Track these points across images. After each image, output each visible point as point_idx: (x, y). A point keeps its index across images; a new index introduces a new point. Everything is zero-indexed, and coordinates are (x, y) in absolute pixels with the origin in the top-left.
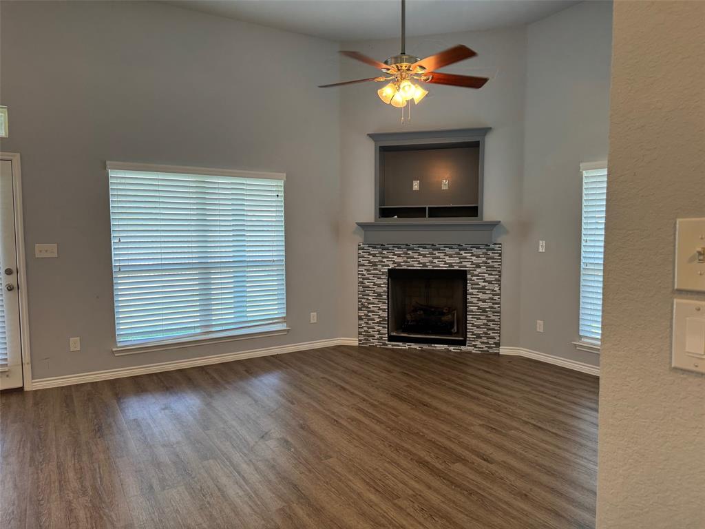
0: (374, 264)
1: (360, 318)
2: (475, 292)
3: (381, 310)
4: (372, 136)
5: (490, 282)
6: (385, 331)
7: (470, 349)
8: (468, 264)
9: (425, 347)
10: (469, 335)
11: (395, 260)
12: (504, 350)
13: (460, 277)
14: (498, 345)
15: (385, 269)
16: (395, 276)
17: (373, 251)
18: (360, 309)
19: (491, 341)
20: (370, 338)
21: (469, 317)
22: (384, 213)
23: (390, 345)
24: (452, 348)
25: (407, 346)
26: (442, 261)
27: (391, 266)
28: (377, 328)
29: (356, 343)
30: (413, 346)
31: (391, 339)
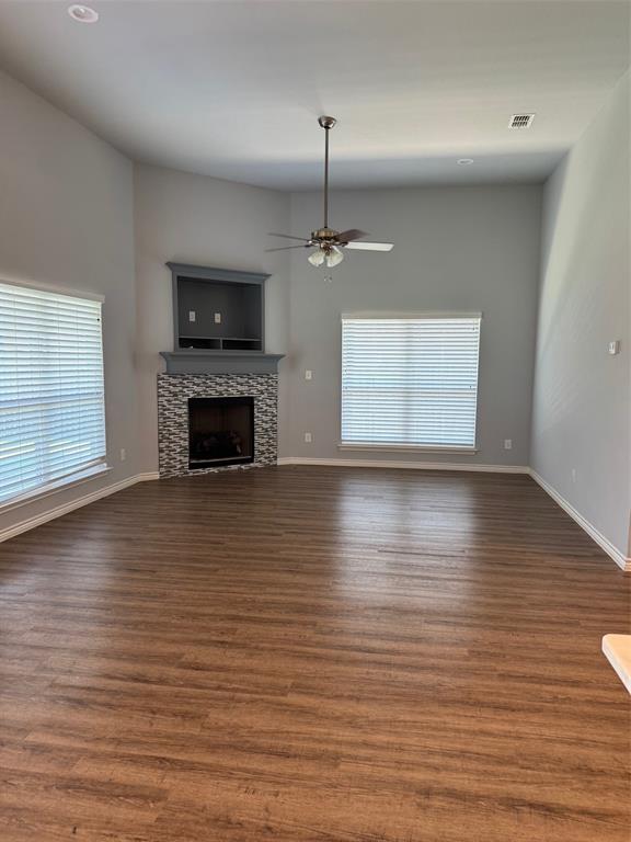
0: (175, 395)
1: (161, 451)
2: (260, 415)
3: (182, 439)
4: (170, 265)
5: (270, 406)
6: (187, 459)
7: (257, 465)
8: (255, 391)
9: (222, 469)
10: (256, 453)
11: (195, 389)
12: (280, 462)
13: (248, 403)
14: (275, 457)
15: (186, 399)
16: (195, 405)
17: (172, 380)
18: (160, 441)
19: (272, 455)
20: (172, 470)
21: (256, 438)
22: (183, 342)
23: (191, 473)
24: (243, 467)
25: (206, 471)
26: (234, 390)
27: (192, 396)
28: (178, 458)
29: (157, 477)
30: (212, 470)
31: (192, 466)
